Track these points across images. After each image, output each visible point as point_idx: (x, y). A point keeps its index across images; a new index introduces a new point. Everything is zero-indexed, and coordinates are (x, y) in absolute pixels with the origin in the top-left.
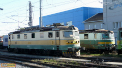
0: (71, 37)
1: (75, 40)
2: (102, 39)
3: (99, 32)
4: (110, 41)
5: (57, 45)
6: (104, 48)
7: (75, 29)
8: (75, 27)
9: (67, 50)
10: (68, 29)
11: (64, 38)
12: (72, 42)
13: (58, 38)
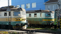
0: (19, 16)
1: (22, 18)
2: (45, 17)
3: (43, 12)
4: (51, 19)
5: (10, 21)
6: (46, 24)
7: (22, 10)
8: (22, 9)
9: (16, 25)
10: (17, 10)
11: (14, 17)
12: (19, 19)
13: (10, 17)
